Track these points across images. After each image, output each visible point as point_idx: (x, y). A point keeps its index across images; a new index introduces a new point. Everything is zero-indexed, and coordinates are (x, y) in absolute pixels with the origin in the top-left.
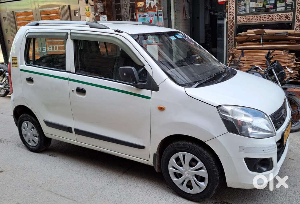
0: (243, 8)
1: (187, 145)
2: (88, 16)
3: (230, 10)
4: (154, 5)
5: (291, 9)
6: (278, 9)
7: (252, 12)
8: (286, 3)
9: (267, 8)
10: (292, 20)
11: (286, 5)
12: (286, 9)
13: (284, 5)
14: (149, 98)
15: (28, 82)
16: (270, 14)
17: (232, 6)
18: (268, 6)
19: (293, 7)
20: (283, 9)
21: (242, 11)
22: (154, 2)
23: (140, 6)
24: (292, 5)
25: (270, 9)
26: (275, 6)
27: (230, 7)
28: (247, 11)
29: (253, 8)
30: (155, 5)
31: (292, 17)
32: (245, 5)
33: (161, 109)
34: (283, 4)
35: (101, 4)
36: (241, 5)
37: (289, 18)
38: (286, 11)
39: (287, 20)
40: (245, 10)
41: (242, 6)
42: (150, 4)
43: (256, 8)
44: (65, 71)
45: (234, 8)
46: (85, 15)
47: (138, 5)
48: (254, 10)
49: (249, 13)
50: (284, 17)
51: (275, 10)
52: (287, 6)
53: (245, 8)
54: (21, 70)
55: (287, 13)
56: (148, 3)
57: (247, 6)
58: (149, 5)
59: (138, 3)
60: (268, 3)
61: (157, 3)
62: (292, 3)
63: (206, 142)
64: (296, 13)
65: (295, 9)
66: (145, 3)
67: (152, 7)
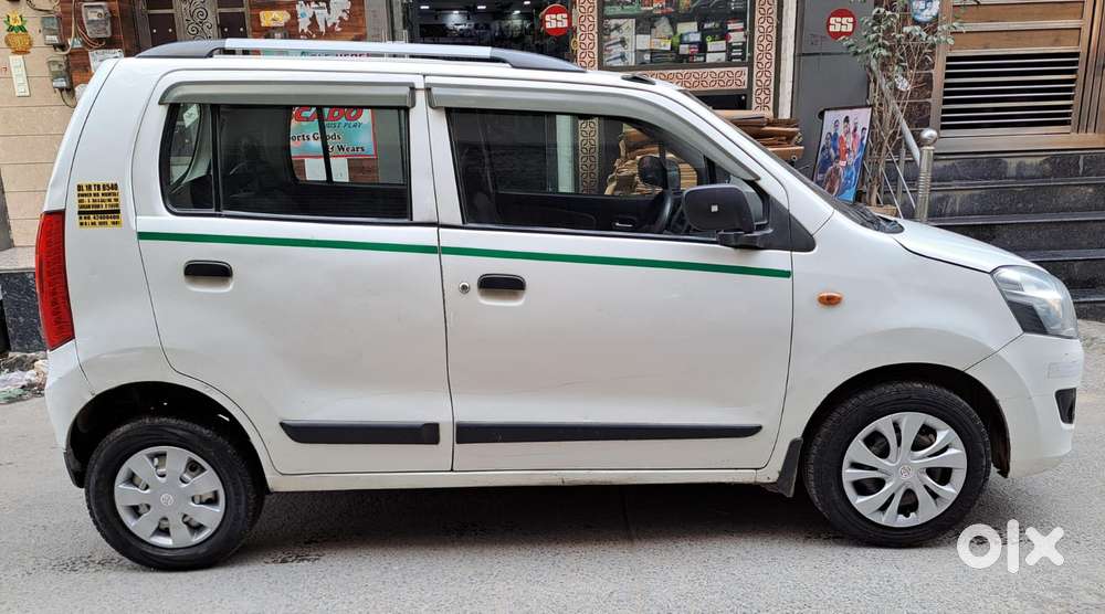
0: (618, 50)
1: (909, 390)
2: (17, 52)
3: (583, 55)
4: (329, 25)
5: (743, 57)
6: (710, 58)
7: (644, 63)
8: (731, 41)
9: (681, 53)
10: (745, 87)
11: (730, 48)
12: (730, 58)
13: (724, 49)
14: (787, 274)
15: (193, 282)
16: (691, 71)
17: (587, 41)
18: (684, 49)
19: (748, 54)
20: (723, 57)
21: (615, 59)
22: (329, 13)
23: (273, 24)
24: (743, 47)
25: (689, 55)
26: (702, 48)
27: (583, 46)
28: (629, 60)
29: (644, 51)
30: (334, 24)
31: (745, 78)
32: (623, 42)
33: (830, 301)
34: (722, 45)
35: (100, 6)
36: (612, 42)
37: (738, 83)
38: (729, 62)
39: (734, 87)
40: (623, 57)
41: (614, 44)
42: (313, 19)
43: (652, 52)
44: (406, 221)
45: (595, 50)
46: (5, 46)
47: (262, 20)
48: (647, 57)
49: (633, 64)
50: (726, 78)
51: (702, 59)
52: (731, 51)
53: (621, 50)
54: (142, 236)
55: (735, 70)
56: (303, 15)
57: (629, 44)
58: (309, 23)
59: (262, 13)
60: (685, 39)
61: (341, 18)
62: (744, 43)
63: (968, 372)
64: (756, 70)
65: (751, 58)
66: (294, 15)
67: (322, 29)
